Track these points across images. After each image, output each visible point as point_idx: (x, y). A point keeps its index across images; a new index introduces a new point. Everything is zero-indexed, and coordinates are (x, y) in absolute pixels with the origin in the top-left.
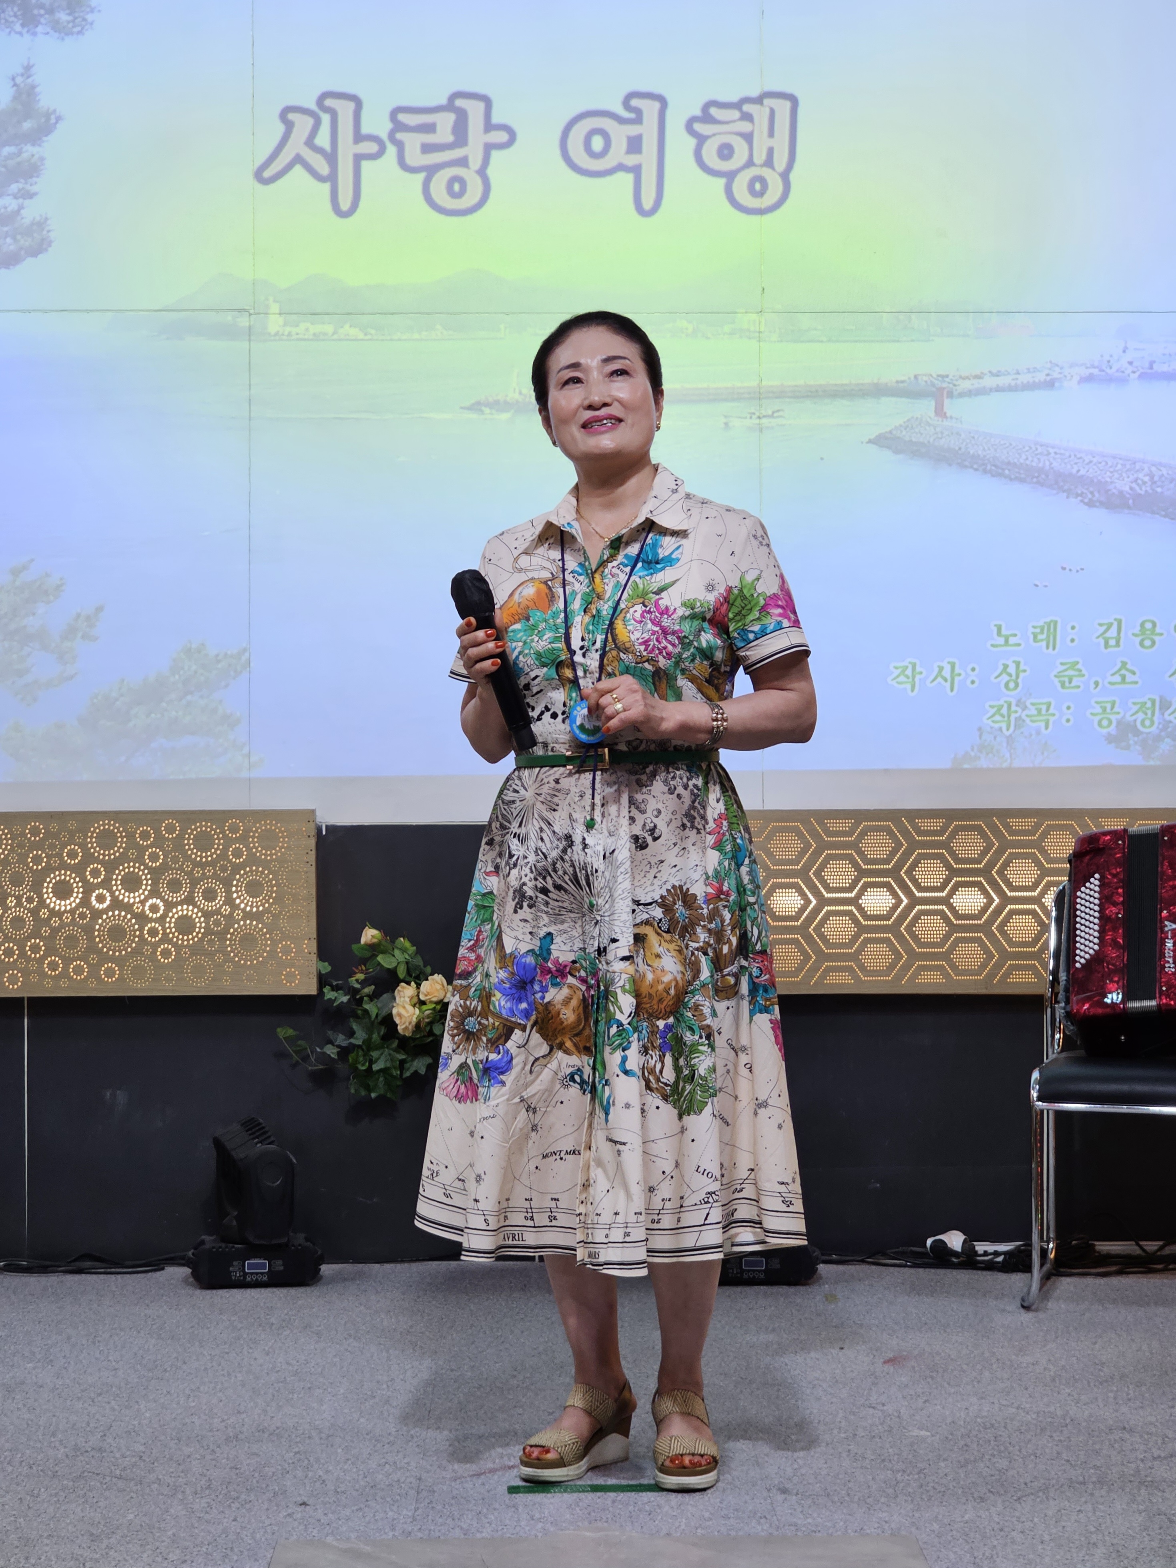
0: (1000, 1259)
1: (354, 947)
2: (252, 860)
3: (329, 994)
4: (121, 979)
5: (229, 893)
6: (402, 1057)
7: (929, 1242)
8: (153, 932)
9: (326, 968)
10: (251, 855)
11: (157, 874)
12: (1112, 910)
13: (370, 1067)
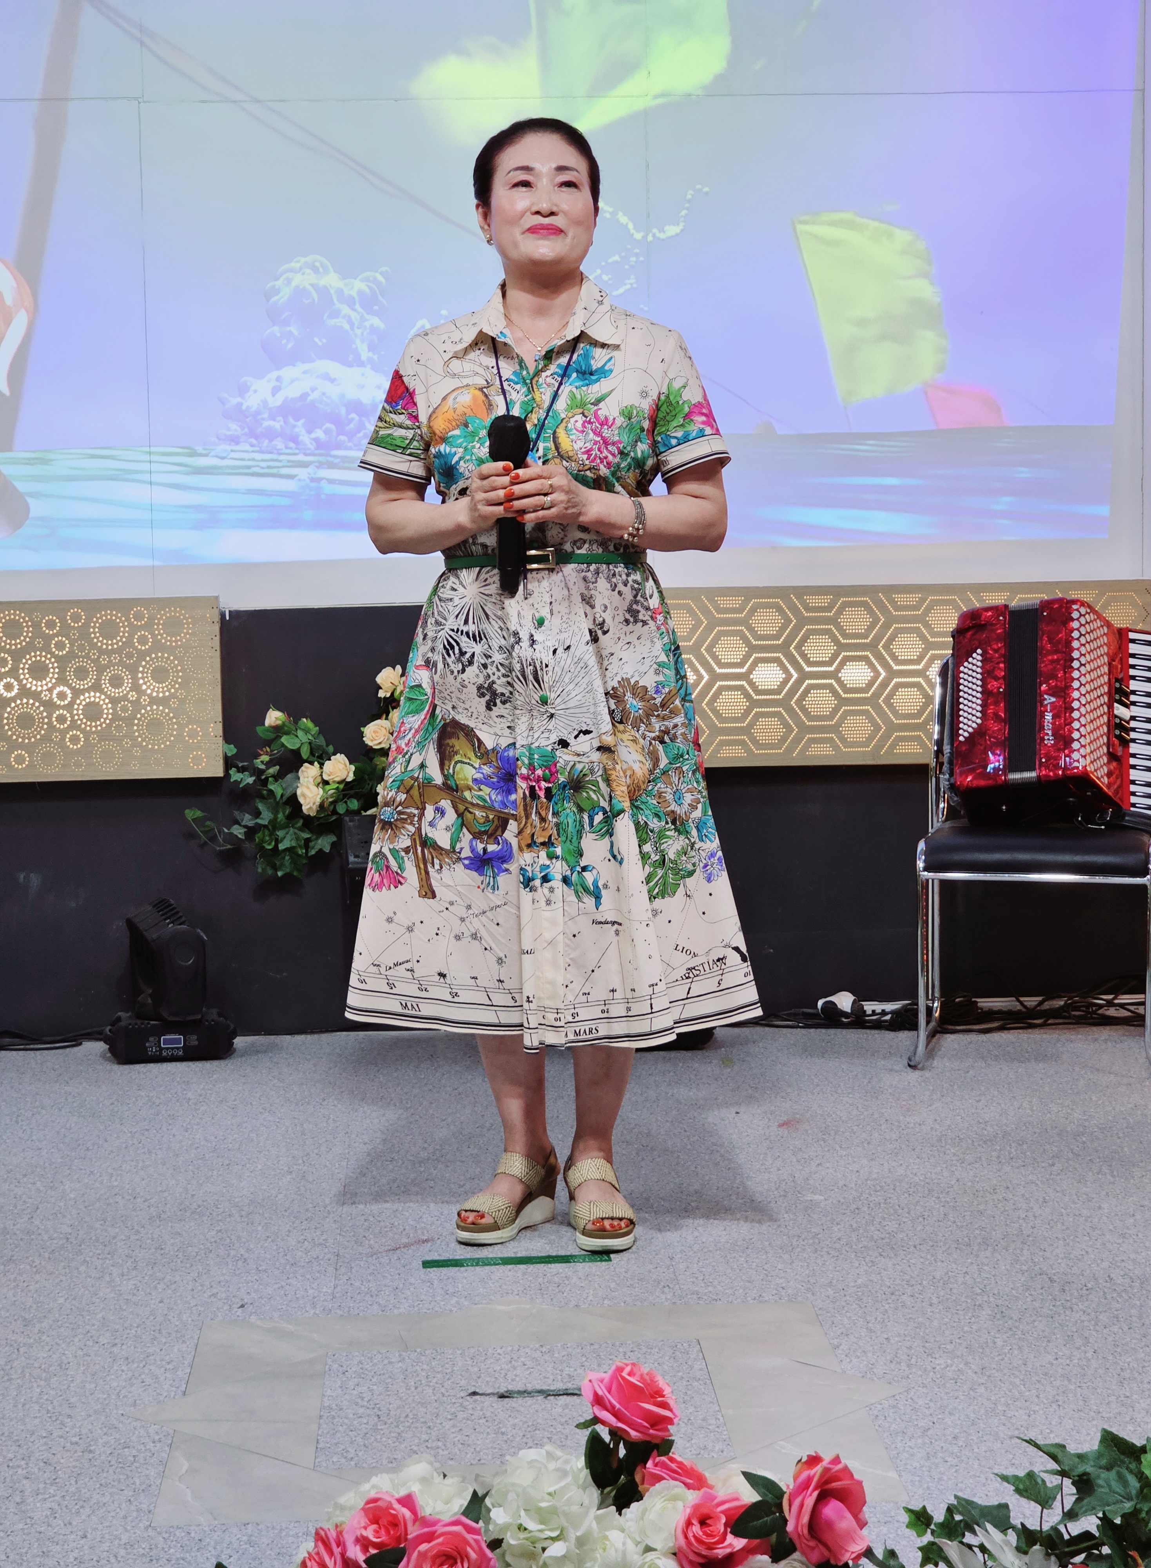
0: (888, 1018)
1: (259, 729)
2: (158, 646)
3: (235, 776)
4: (31, 765)
5: (135, 679)
6: (306, 835)
7: (820, 1004)
8: (62, 719)
9: (232, 750)
10: (156, 642)
11: (63, 662)
12: (993, 685)
13: (276, 846)
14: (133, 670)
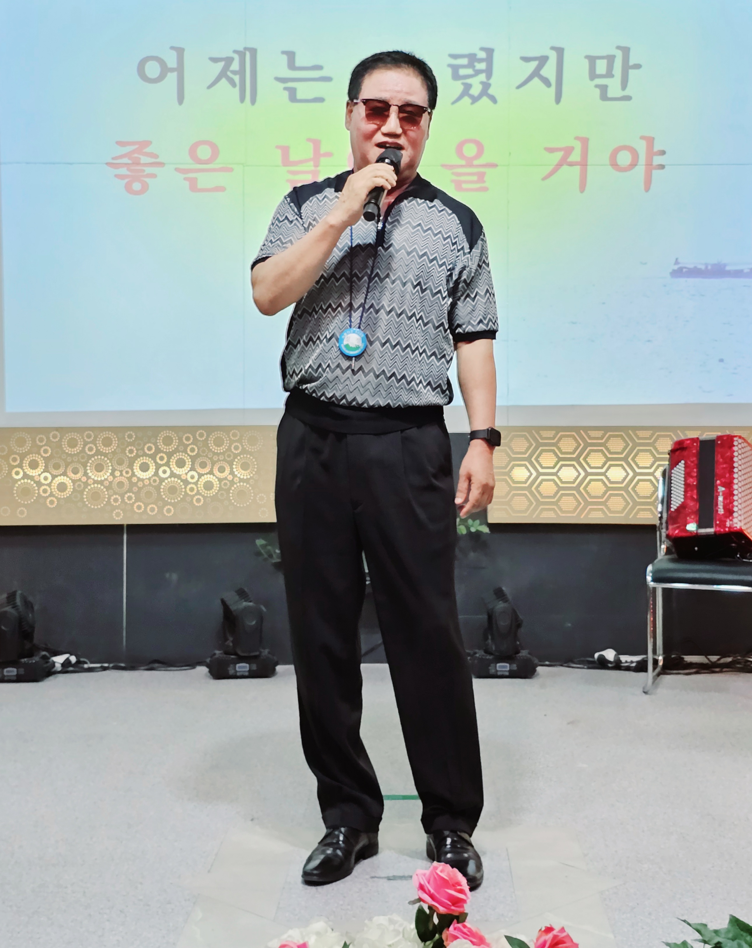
0: (634, 665)
4: (175, 514)
5: (232, 469)
7: (596, 655)
8: (192, 490)
10: (244, 450)
11: (193, 459)
12: (690, 480)
14: (231, 464)
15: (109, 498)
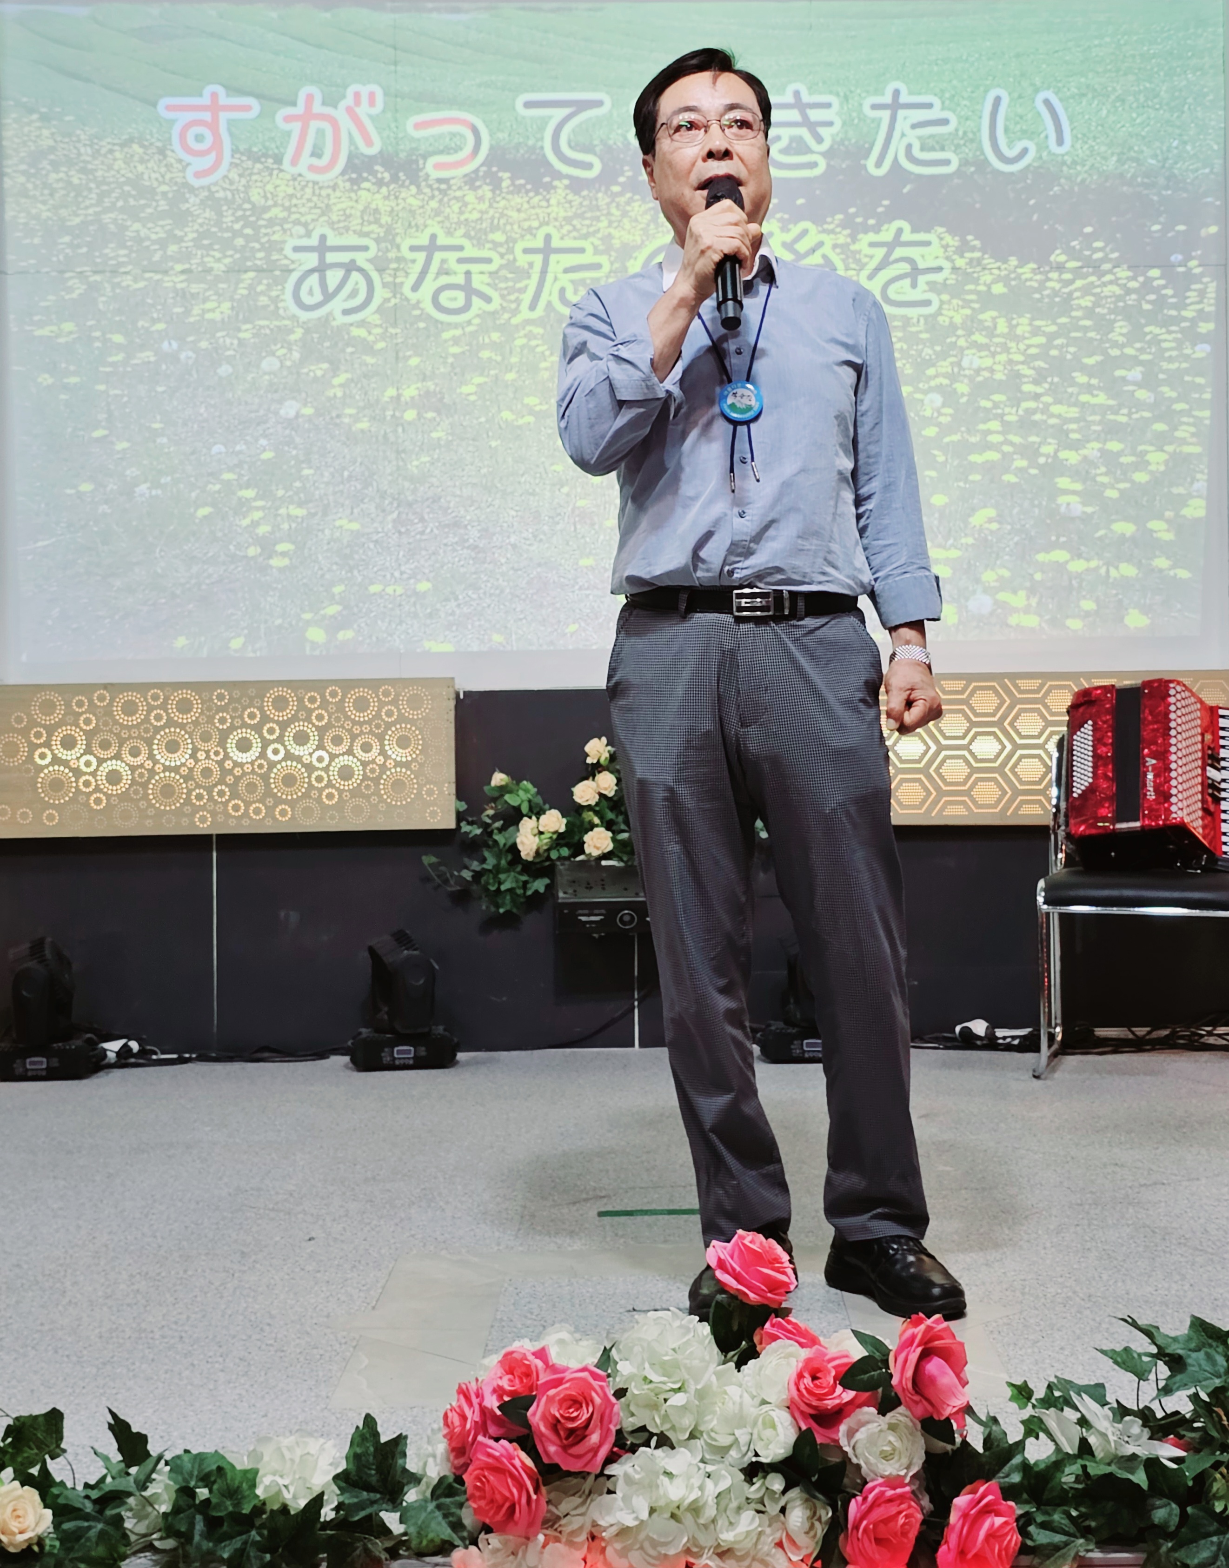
0: (1016, 1042)
1: (486, 788)
2: (401, 719)
3: (465, 828)
4: (293, 817)
5: (382, 746)
6: (524, 878)
7: (958, 1029)
8: (319, 779)
9: (463, 806)
10: (400, 714)
11: (322, 731)
12: (1102, 750)
13: (499, 888)
14: (381, 738)
15: (189, 793)
